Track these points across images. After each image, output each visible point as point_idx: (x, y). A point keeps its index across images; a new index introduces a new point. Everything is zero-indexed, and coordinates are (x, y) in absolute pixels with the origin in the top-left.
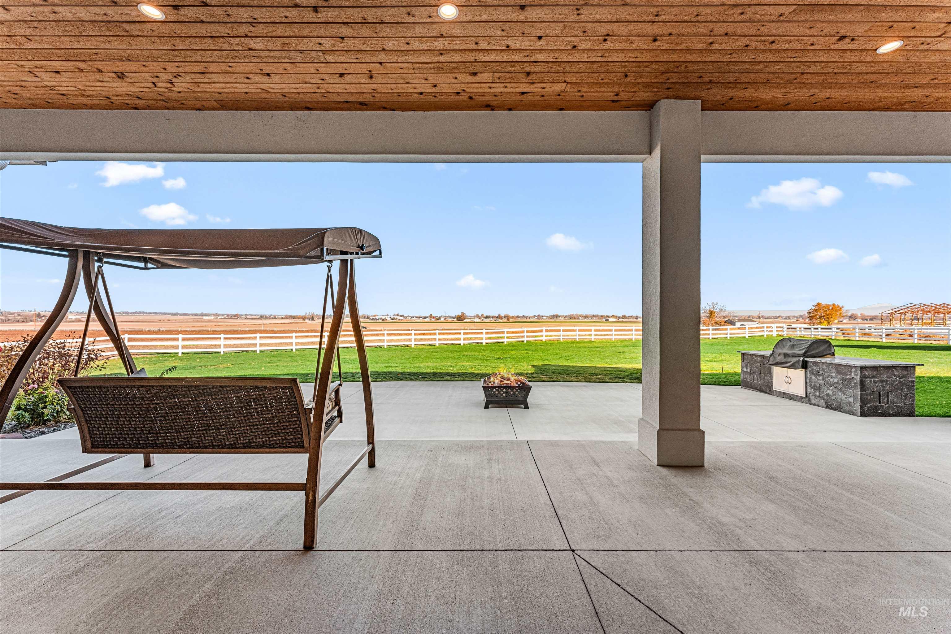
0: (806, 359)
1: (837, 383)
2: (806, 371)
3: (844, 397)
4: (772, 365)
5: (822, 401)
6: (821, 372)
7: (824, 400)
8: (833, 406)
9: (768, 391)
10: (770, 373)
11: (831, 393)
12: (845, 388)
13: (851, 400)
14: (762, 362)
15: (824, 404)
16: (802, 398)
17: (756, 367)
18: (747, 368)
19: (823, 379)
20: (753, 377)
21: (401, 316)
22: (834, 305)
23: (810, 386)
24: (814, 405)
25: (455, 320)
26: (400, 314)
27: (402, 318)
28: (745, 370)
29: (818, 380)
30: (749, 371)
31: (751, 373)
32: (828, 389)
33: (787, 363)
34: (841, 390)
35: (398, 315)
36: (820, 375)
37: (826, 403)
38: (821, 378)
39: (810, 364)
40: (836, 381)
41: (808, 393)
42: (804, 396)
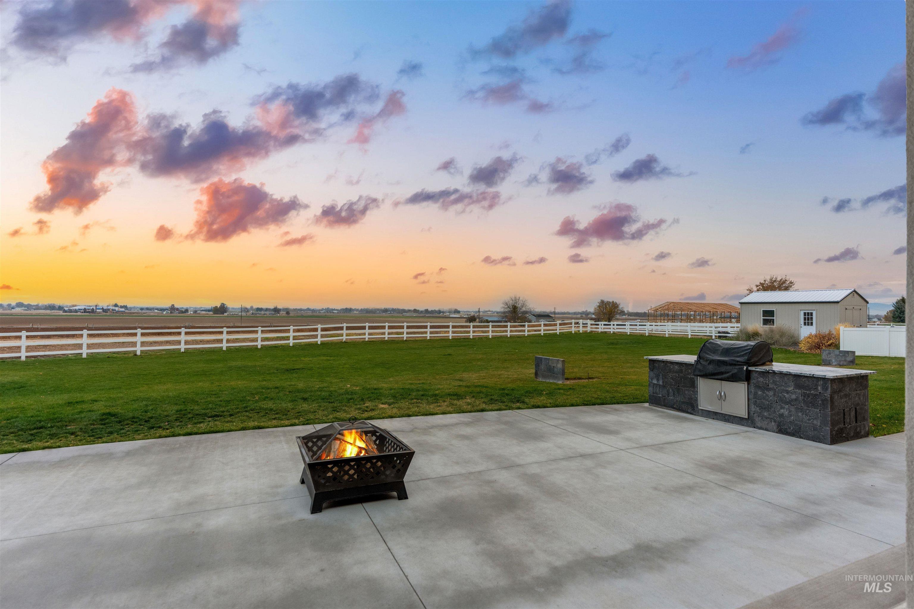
0: (750, 368)
1: (796, 400)
2: (748, 384)
3: (806, 418)
4: (698, 376)
5: (773, 423)
6: (771, 386)
7: (775, 422)
8: (789, 430)
9: (689, 411)
10: (693, 385)
11: (786, 413)
12: (808, 407)
13: (818, 423)
14: (681, 371)
15: (775, 428)
16: (741, 419)
17: (672, 378)
18: (658, 380)
19: (774, 395)
20: (668, 391)
21: (121, 307)
22: (613, 302)
23: (755, 404)
24: (761, 428)
25: (211, 313)
26: (119, 304)
27: (123, 310)
28: (655, 382)
29: (767, 395)
30: (661, 383)
31: (664, 387)
32: (782, 408)
33: (722, 373)
34: (802, 410)
35: (116, 305)
36: (769, 389)
37: (778, 426)
38: (771, 393)
39: (754, 375)
40: (794, 397)
41: (752, 413)
42: (746, 417)
